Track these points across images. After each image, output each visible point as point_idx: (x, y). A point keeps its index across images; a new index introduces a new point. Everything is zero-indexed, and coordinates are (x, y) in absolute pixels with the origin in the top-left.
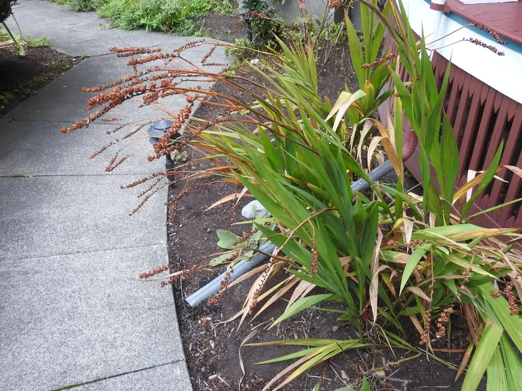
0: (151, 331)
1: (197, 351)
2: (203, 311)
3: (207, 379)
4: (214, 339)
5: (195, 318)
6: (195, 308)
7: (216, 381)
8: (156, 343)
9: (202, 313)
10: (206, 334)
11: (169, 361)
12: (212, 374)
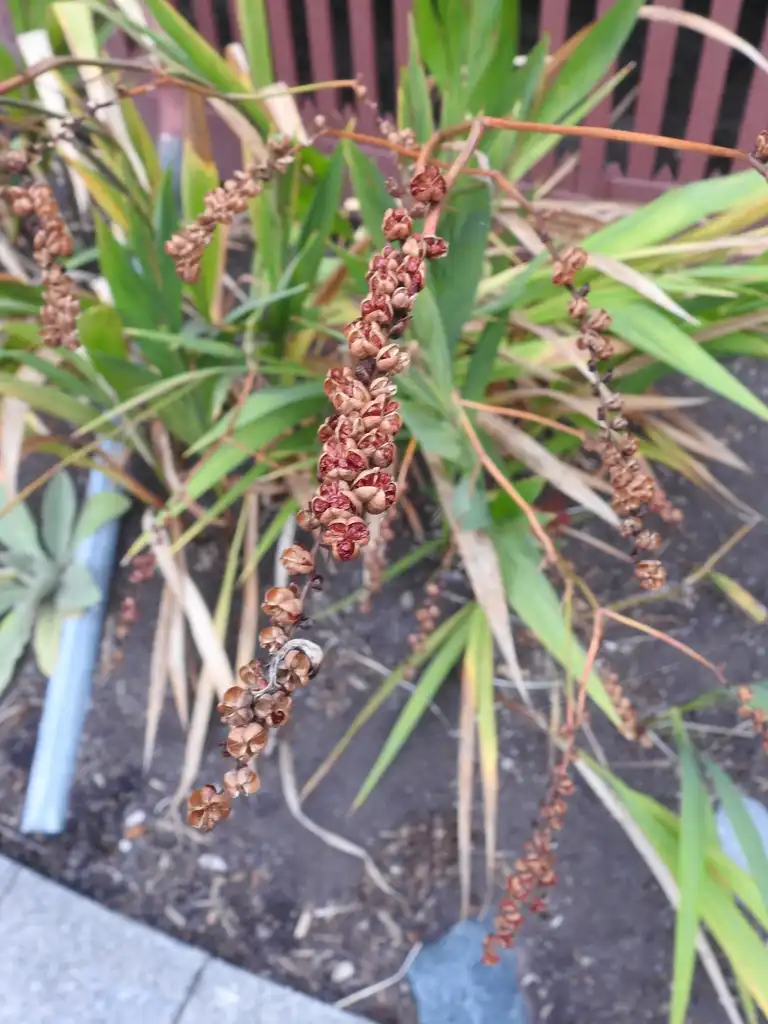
0: (50, 984)
1: (201, 913)
2: (99, 817)
3: (296, 944)
4: (204, 849)
5: (104, 850)
6: (70, 826)
7: (319, 926)
8: (98, 995)
9: (102, 824)
10: (175, 859)
11: (180, 996)
12: (295, 921)
